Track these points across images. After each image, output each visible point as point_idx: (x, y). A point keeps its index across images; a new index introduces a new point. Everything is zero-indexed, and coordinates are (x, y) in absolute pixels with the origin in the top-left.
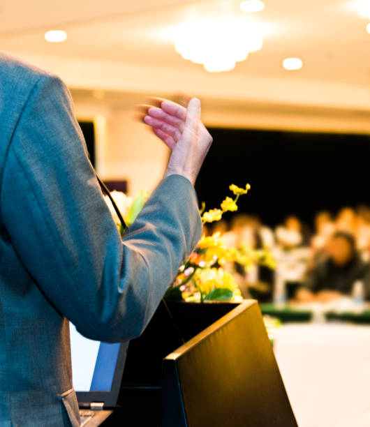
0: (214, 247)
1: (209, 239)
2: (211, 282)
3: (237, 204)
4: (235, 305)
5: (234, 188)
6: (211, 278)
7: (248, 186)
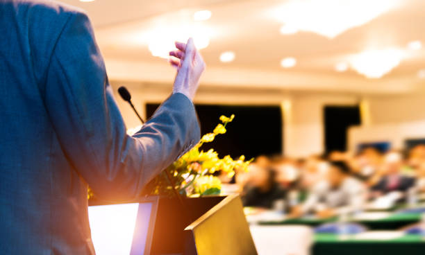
0: (209, 160)
1: (206, 154)
2: (204, 185)
3: (226, 128)
4: (223, 198)
5: (223, 118)
6: (204, 183)
7: (233, 116)
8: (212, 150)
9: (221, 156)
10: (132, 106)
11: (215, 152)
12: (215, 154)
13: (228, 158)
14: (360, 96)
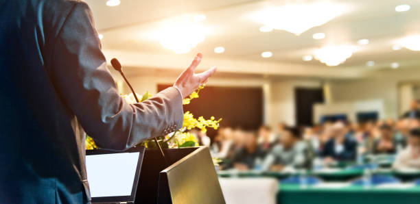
3: (198, 93)
8: (188, 112)
9: (196, 117)
10: (122, 74)
11: (191, 114)
12: (191, 115)
13: (201, 118)
14: (323, 80)
